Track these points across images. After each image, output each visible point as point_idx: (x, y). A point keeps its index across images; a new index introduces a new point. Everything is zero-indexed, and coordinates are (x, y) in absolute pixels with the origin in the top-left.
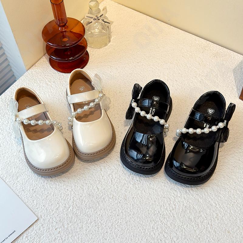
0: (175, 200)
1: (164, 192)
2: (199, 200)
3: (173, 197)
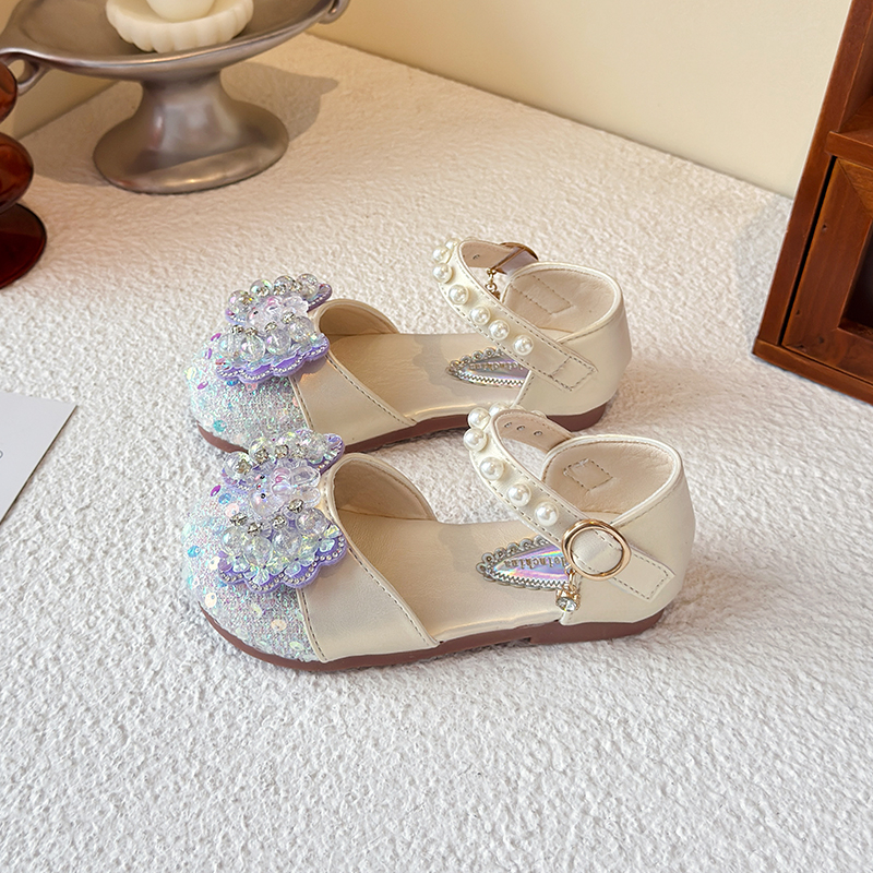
0: (539, 788)
1: (481, 750)
2: (668, 790)
3: (530, 771)
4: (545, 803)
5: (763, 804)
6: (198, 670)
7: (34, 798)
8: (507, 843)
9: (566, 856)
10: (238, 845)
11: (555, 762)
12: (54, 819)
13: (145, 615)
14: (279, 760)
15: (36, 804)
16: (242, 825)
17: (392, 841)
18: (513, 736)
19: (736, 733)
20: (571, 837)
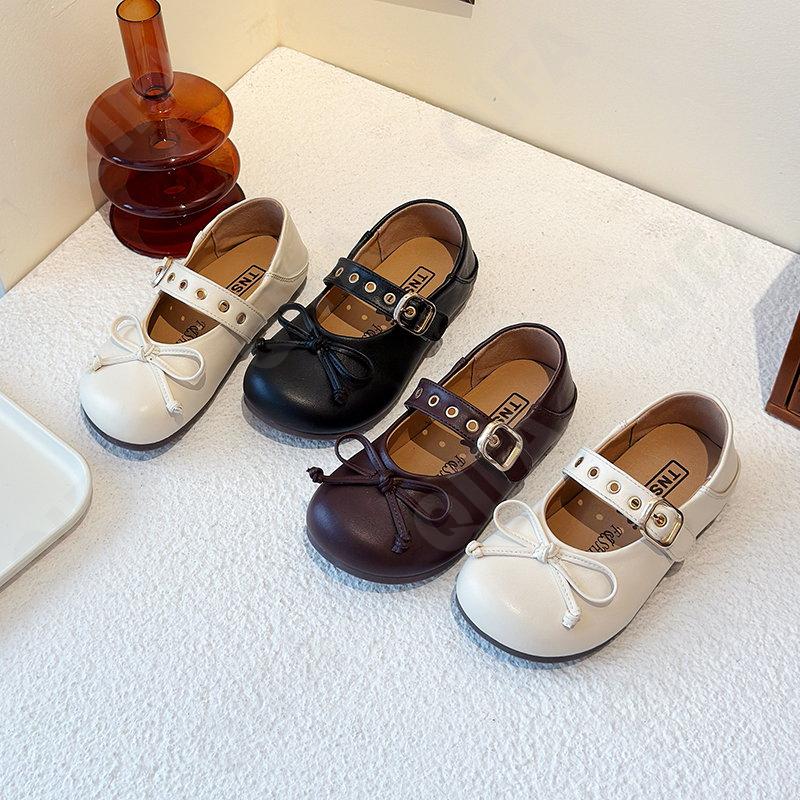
0: (532, 728)
1: (495, 702)
2: (616, 726)
3: (527, 716)
4: (537, 738)
5: (678, 733)
6: (304, 650)
7: (208, 748)
8: (513, 768)
9: (551, 776)
10: (341, 776)
11: (543, 708)
12: (222, 762)
13: (264, 608)
14: (363, 715)
15: (210, 752)
16: (343, 762)
17: (440, 769)
18: (515, 692)
19: (661, 683)
20: (554, 762)
